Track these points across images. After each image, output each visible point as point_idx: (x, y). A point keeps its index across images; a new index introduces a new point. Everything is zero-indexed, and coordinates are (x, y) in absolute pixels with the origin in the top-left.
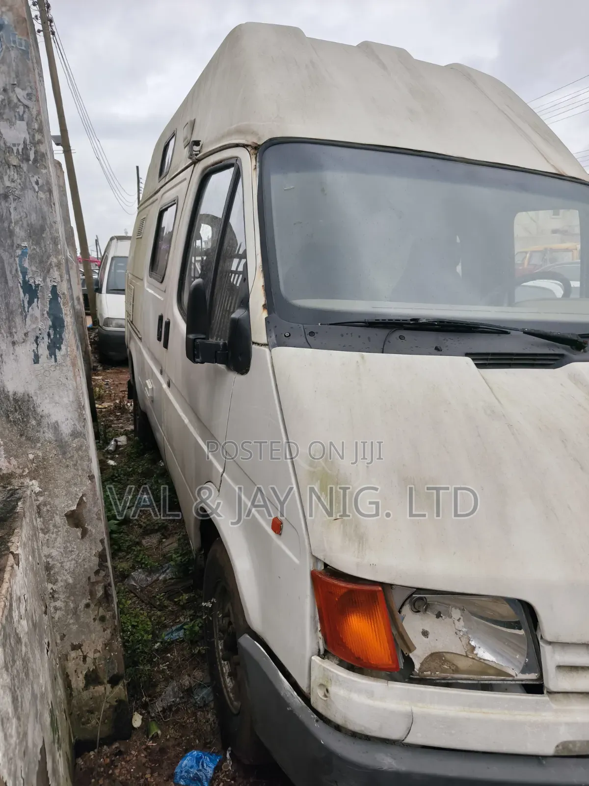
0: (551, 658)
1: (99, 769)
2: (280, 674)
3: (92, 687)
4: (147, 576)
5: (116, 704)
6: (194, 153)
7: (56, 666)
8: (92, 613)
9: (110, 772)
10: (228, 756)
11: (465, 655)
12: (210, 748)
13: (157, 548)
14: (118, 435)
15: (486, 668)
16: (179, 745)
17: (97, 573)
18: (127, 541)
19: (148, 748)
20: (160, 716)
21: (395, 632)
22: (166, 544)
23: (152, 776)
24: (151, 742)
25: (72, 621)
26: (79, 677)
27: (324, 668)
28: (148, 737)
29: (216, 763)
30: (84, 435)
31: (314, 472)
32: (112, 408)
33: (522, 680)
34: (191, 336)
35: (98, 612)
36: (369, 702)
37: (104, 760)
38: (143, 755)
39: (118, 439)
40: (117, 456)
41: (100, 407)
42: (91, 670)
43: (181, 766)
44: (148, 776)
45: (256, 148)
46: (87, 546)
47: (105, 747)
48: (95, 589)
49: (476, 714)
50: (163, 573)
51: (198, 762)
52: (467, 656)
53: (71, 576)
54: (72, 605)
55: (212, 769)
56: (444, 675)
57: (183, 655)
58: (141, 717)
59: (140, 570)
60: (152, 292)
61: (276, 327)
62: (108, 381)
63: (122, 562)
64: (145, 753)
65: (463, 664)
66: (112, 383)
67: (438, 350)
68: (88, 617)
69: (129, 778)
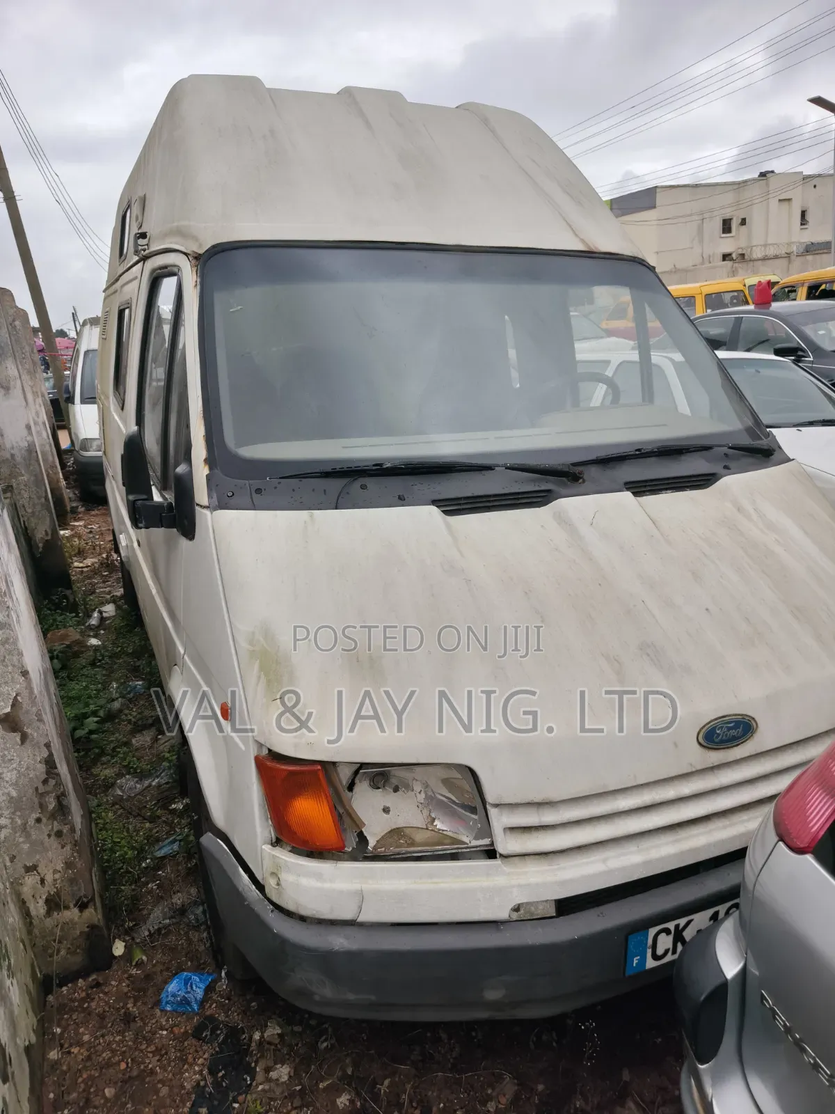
0: (500, 821)
1: (72, 1004)
2: (240, 869)
3: (56, 913)
4: (137, 782)
5: (87, 930)
6: (140, 248)
7: (5, 891)
8: (45, 828)
9: (86, 1005)
10: (223, 974)
11: (425, 827)
12: (204, 969)
13: (151, 747)
14: (103, 604)
15: (442, 838)
16: (168, 969)
17: (45, 782)
18: (112, 741)
19: (131, 976)
20: (146, 940)
21: (341, 811)
22: (162, 742)
23: (134, 1005)
24: (135, 970)
25: (21, 840)
26: (38, 903)
27: (273, 855)
28: (131, 965)
29: (208, 983)
30: (10, 625)
31: (254, 651)
32: (96, 565)
33: (476, 847)
34: (131, 497)
35: (53, 827)
36: (319, 885)
37: (79, 995)
38: (124, 984)
39: (104, 609)
40: (102, 632)
41: (81, 565)
42: (52, 893)
43: (167, 991)
44: (130, 1006)
45: (197, 257)
46: (29, 753)
47: (80, 980)
48: (45, 801)
49: (426, 885)
50: (157, 777)
51: (186, 984)
52: (427, 829)
53: (13, 789)
54: (19, 822)
55: (202, 990)
56: (398, 850)
57: (178, 871)
58: (124, 944)
59: (127, 776)
60: (118, 419)
61: (217, 485)
62: (92, 528)
63: (105, 769)
64: (127, 982)
65: (419, 837)
66: (99, 529)
67: (402, 501)
68: (41, 833)
69: (107, 1010)
